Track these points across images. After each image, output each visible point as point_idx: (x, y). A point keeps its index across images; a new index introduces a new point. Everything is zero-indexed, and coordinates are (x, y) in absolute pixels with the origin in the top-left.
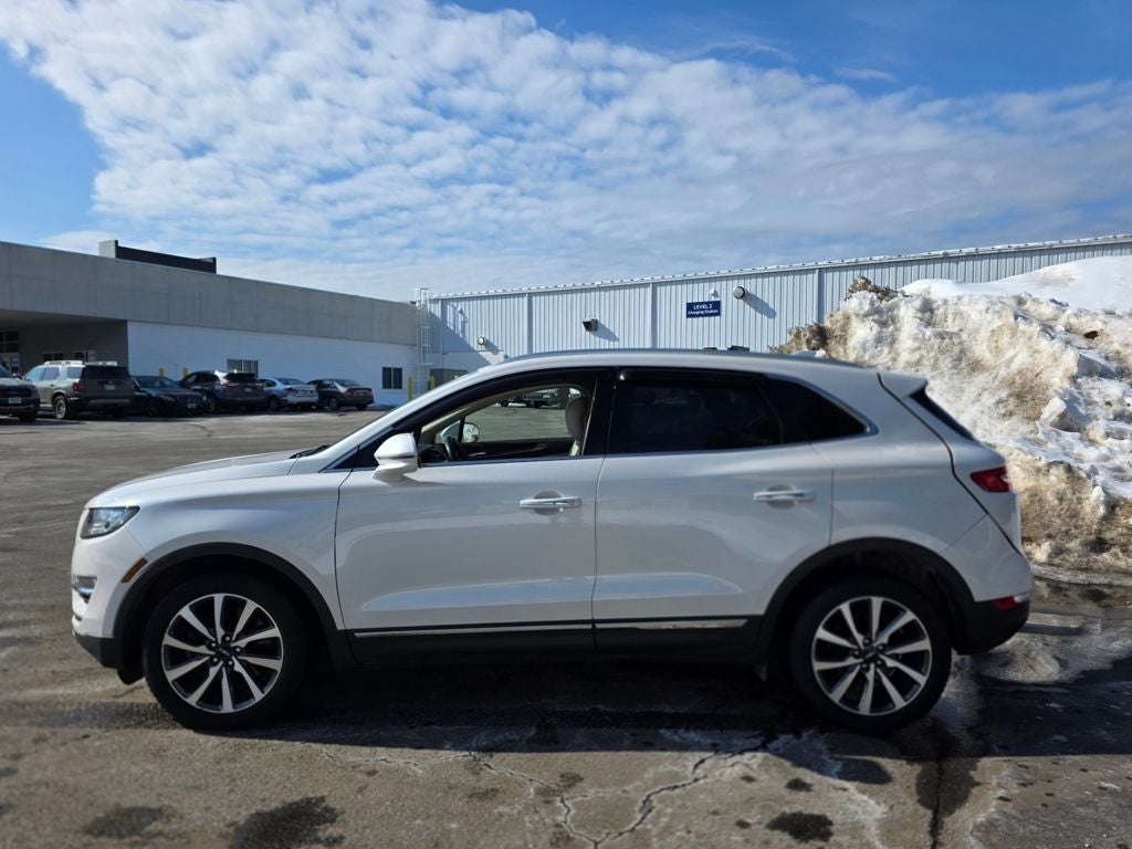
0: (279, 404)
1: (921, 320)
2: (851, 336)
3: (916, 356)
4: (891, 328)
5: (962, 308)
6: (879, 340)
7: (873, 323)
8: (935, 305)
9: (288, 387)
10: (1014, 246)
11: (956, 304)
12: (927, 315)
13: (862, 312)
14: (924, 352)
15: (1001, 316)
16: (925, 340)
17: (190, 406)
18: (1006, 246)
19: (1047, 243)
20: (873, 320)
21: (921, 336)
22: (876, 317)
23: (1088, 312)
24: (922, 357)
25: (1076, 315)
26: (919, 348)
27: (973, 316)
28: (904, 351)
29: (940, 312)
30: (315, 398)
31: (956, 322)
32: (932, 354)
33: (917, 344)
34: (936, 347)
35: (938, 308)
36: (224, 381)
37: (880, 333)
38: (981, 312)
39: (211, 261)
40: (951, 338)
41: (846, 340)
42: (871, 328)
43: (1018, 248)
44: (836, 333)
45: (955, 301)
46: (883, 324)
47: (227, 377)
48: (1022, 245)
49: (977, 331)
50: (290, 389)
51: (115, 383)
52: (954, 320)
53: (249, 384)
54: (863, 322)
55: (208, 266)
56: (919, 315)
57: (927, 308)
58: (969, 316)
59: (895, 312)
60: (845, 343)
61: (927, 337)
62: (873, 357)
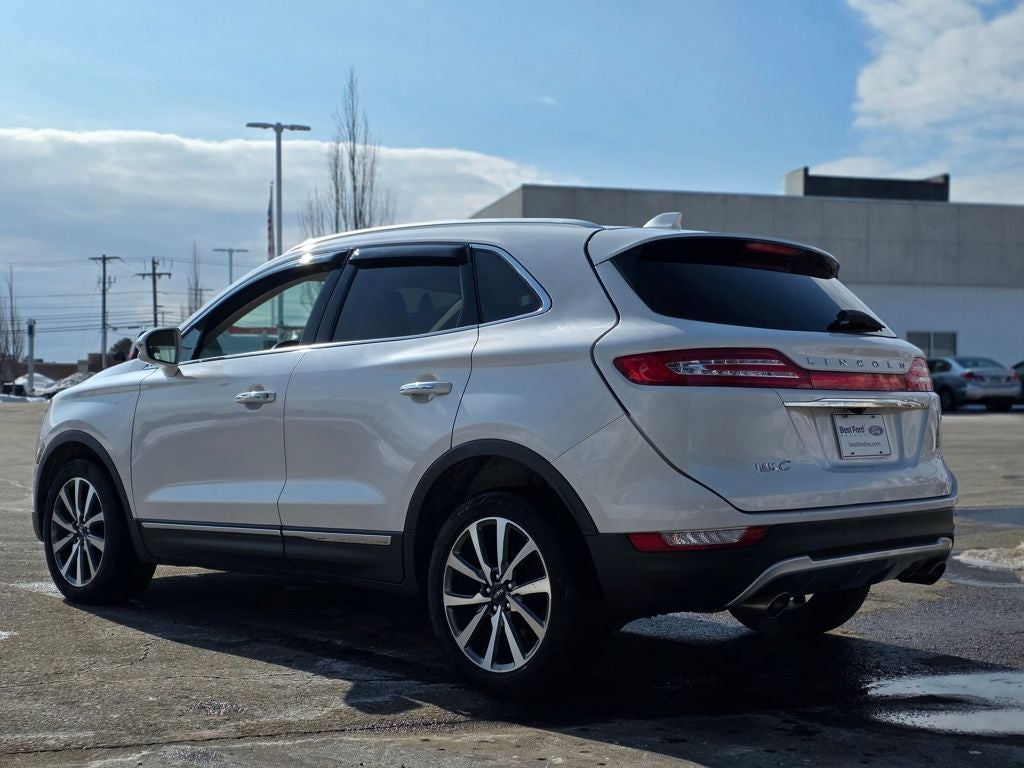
9: (968, 370)
39: (941, 181)
50: (970, 376)
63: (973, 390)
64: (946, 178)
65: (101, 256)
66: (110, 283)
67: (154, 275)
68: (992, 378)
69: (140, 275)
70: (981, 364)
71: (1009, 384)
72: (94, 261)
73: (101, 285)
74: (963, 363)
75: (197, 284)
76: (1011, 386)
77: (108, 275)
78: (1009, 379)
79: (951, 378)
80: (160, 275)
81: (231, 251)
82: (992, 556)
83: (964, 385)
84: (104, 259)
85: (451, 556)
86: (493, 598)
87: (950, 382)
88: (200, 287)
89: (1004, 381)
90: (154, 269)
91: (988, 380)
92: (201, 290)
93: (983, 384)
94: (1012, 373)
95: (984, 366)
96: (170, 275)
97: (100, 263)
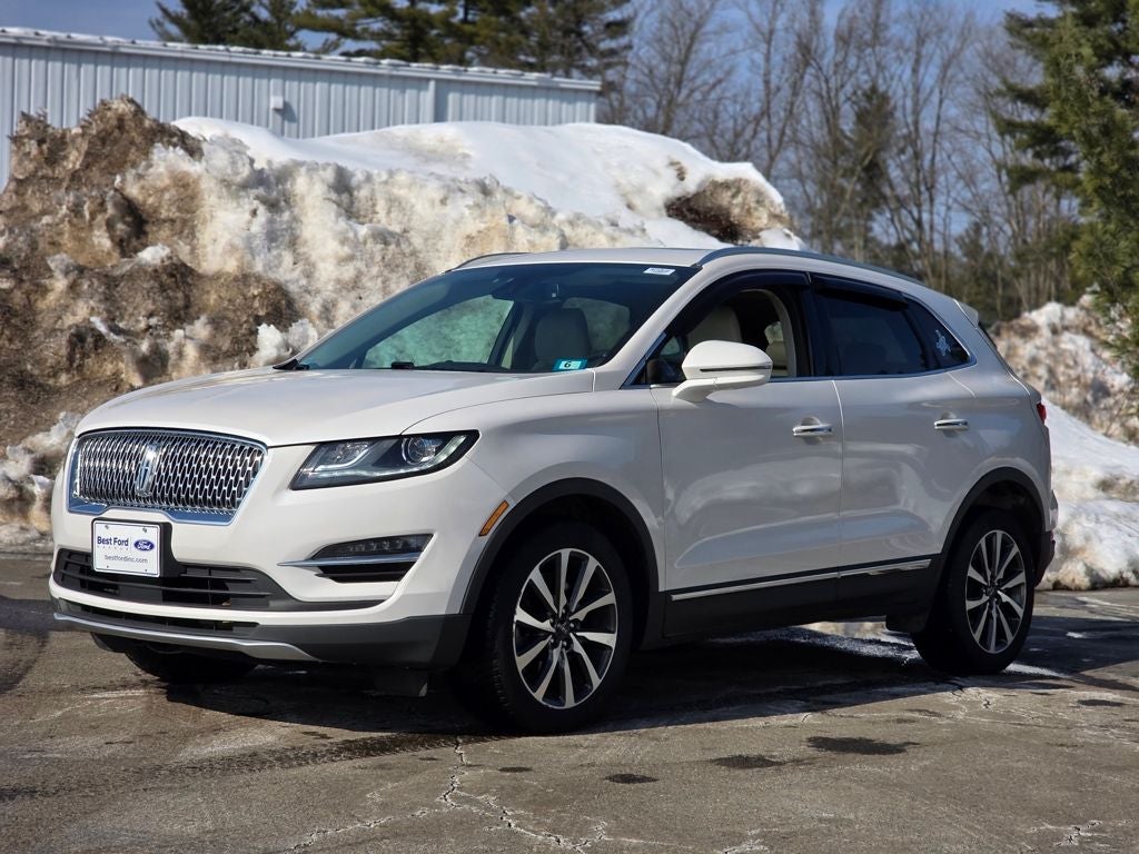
1: (339, 205)
2: (204, 222)
3: (348, 272)
4: (286, 216)
5: (396, 191)
6: (272, 236)
7: (256, 202)
8: (354, 182)
10: (47, 34)
11: (386, 183)
12: (345, 197)
13: (238, 179)
14: (360, 265)
15: (483, 214)
16: (358, 242)
18: (30, 32)
19: (109, 39)
20: (257, 198)
21: (351, 235)
22: (261, 191)
23: (589, 222)
24: (359, 275)
25: (571, 223)
26: (351, 258)
27: (419, 208)
28: (323, 259)
29: (363, 194)
31: (393, 215)
32: (375, 270)
33: (346, 250)
34: (378, 258)
35: (359, 187)
37: (271, 222)
38: (432, 203)
40: (398, 244)
41: (193, 228)
42: (254, 213)
43: (55, 39)
44: (164, 214)
45: (384, 177)
46: (273, 206)
48: (62, 36)
49: (438, 235)
52: (389, 212)
54: (237, 197)
56: (334, 196)
57: (342, 185)
58: (413, 206)
59: (288, 186)
60: (193, 235)
61: (361, 239)
62: (268, 267)
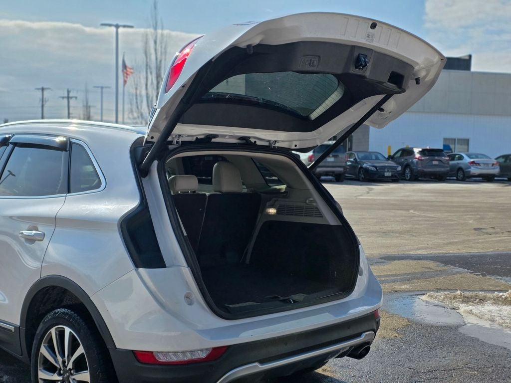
0: (464, 175)
9: (472, 160)
17: (387, 174)
30: (496, 171)
36: (418, 156)
39: (467, 58)
47: (421, 152)
50: (473, 163)
51: (334, 156)
53: (436, 158)
55: (463, 64)
63: (474, 170)
64: (470, 56)
65: (41, 87)
66: (46, 101)
67: (68, 98)
68: (485, 164)
69: (61, 97)
70: (479, 156)
71: (493, 167)
72: (37, 90)
73: (41, 103)
74: (470, 156)
75: (87, 103)
76: (494, 169)
77: (44, 97)
78: (493, 165)
79: (463, 164)
80: (72, 98)
81: (102, 88)
82: (441, 298)
83: (470, 168)
84: (43, 89)
85: (42, 347)
86: (63, 378)
87: (463, 166)
88: (89, 104)
89: (490, 165)
90: (68, 94)
91: (482, 165)
92: (90, 107)
93: (479, 167)
94: (495, 162)
95: (481, 158)
96: (76, 98)
97: (41, 91)
